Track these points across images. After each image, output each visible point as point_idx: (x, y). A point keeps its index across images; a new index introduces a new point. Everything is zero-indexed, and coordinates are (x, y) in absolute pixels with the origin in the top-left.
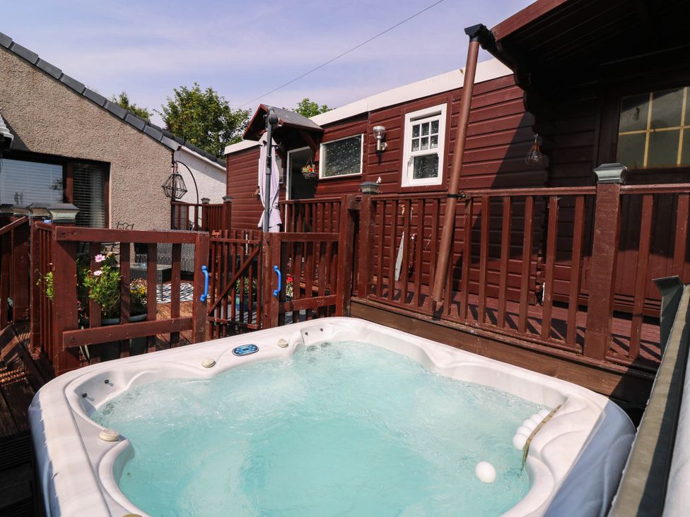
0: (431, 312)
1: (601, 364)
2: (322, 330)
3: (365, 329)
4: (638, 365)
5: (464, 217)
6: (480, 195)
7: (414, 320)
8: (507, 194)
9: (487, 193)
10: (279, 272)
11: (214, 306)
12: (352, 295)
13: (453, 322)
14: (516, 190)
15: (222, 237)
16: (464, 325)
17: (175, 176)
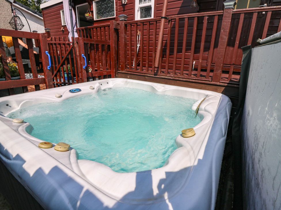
0: (153, 73)
1: (218, 83)
2: (108, 83)
3: (126, 82)
4: (231, 82)
5: (168, 29)
6: (175, 18)
7: (146, 77)
8: (187, 17)
9: (178, 17)
10: (85, 57)
11: (53, 76)
12: (118, 70)
13: (162, 76)
14: (191, 14)
15: (52, 41)
16: (167, 76)
17: (16, 16)
